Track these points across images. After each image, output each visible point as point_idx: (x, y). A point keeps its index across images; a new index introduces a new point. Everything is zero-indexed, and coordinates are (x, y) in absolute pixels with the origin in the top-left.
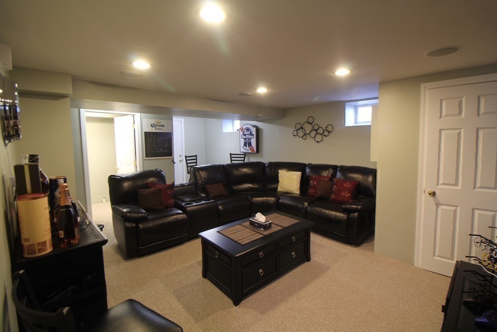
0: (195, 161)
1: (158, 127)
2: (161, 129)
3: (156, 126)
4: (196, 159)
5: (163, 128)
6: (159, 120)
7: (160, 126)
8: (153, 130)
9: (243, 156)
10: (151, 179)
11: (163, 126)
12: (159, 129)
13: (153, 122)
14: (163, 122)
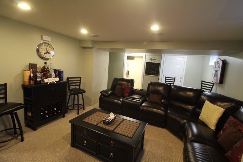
0: (173, 81)
1: (153, 60)
2: (155, 61)
3: (152, 59)
4: (174, 80)
5: (155, 60)
6: (154, 57)
7: (154, 59)
8: (150, 61)
9: (212, 84)
10: (124, 82)
11: (156, 59)
12: (153, 61)
13: (151, 57)
14: (156, 58)
